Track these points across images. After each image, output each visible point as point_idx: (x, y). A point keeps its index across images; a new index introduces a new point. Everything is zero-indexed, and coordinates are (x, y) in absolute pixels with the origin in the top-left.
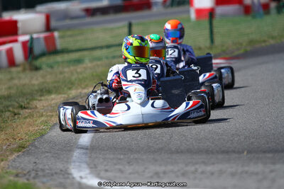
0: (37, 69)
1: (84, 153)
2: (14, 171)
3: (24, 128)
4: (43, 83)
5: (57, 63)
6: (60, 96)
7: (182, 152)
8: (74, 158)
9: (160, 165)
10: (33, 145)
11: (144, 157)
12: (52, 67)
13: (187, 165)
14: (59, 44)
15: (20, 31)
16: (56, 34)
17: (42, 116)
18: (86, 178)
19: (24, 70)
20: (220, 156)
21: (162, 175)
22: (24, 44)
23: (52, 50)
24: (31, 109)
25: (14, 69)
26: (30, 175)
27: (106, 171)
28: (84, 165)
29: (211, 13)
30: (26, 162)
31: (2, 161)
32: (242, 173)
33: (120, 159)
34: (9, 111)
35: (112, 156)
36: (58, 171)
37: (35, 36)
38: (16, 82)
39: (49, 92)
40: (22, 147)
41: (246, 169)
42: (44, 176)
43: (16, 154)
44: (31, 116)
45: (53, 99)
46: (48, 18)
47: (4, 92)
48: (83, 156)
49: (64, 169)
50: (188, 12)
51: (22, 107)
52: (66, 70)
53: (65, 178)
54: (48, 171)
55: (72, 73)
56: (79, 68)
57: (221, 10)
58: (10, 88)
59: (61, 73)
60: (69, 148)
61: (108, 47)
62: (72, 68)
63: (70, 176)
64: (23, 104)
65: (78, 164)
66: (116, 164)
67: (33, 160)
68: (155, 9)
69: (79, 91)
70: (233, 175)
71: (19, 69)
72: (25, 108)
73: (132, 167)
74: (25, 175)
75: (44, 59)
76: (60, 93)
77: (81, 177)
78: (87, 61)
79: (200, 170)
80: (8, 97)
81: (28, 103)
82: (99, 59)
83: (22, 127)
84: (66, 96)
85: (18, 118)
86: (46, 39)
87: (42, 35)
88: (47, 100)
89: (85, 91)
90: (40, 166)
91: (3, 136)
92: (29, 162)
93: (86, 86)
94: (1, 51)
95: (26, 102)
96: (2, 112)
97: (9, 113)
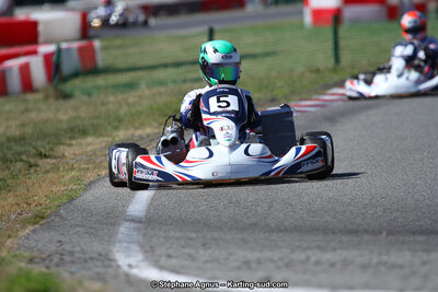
0: (66, 96)
1: (135, 229)
2: (27, 254)
3: (43, 188)
4: (75, 118)
5: (98, 88)
6: (101, 139)
7: (286, 230)
8: (120, 235)
9: (253, 250)
10: (56, 214)
11: (228, 237)
12: (89, 95)
13: (293, 251)
14: (102, 59)
15: (41, 39)
16: (97, 44)
17: (72, 169)
18: (137, 267)
19: (46, 98)
20: (345, 238)
21: (254, 265)
22: (47, 58)
23: (89, 68)
24: (56, 158)
25: (30, 97)
26: (51, 260)
27: (169, 256)
28: (135, 247)
29: (336, 16)
30: (46, 241)
31: (9, 237)
32: (378, 264)
33: (191, 239)
34: (21, 160)
35: (178, 234)
36: (96, 255)
37: (64, 46)
38: (33, 115)
39: (84, 133)
40: (39, 217)
41: (384, 258)
42: (73, 262)
43: (31, 228)
44: (55, 169)
45: (89, 144)
46: (85, 18)
47: (15, 132)
48: (134, 233)
49: (103, 253)
50: (301, 13)
51: (41, 155)
52: (111, 99)
53: (105, 267)
54: (78, 255)
55: (120, 105)
56: (132, 97)
57: (351, 12)
58: (23, 125)
59: (103, 104)
60: (112, 220)
61: (178, 65)
62: (120, 97)
63: (114, 264)
64: (43, 150)
65: (126, 245)
66: (183, 247)
67: (58, 237)
68: (250, 9)
69: (131, 132)
70: (364, 267)
71: (39, 96)
72: (45, 156)
73: (209, 251)
74: (44, 260)
75: (77, 82)
76: (101, 135)
77: (130, 266)
78: (143, 86)
79: (313, 259)
80: (21, 139)
81: (51, 149)
82: (162, 83)
83: (40, 186)
84: (110, 139)
85: (36, 171)
86: (81, 50)
87: (75, 45)
88: (80, 144)
89: (139, 132)
90: (68, 248)
91: (11, 200)
92: (51, 241)
93: (142, 126)
94: (10, 68)
95: (47, 148)
96: (11, 161)
97: (21, 164)
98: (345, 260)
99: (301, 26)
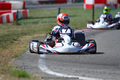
0: (19, 24)
1: (43, 61)
2: (16, 66)
4: (23, 30)
7: (85, 63)
8: (39, 62)
9: (77, 68)
10: (21, 56)
11: (69, 64)
12: (25, 24)
13: (89, 69)
14: (29, 15)
15: (12, 8)
16: (28, 11)
17: (23, 44)
18: (47, 70)
19: (14, 25)
20: (102, 66)
21: (79, 72)
22: (14, 14)
23: (25, 17)
24: (18, 41)
25: (9, 24)
26: (22, 68)
27: (55, 68)
28: (44, 66)
29: (93, 6)
30: (19, 63)
31: (9, 61)
32: (113, 73)
33: (59, 64)
35: (55, 63)
36: (34, 67)
37: (19, 11)
38: (11, 29)
39: (26, 34)
40: (16, 56)
41: (115, 72)
42: (28, 69)
43: (14, 59)
44: (18, 44)
45: (27, 38)
46: (24, 3)
47: (6, 33)
48: (43, 62)
49: (36, 66)
50: (83, 5)
51: (14, 40)
52: (32, 26)
54: (29, 67)
55: (35, 28)
56: (38, 26)
57: (97, 6)
58: (8, 31)
60: (37, 58)
61: (49, 17)
62: (35, 25)
63: (40, 70)
64: (15, 39)
65: (41, 65)
66: (58, 66)
67: (22, 62)
68: (68, 3)
69: (38, 35)
70: (110, 74)
71: (11, 24)
72: (16, 40)
73: (65, 68)
74: (20, 68)
75: (22, 21)
76: (30, 35)
77: (44, 70)
78: (40, 23)
79: (95, 71)
80: (8, 35)
81: (17, 38)
82: (46, 22)
83: (15, 48)
84: (33, 36)
85: (13, 44)
86: (23, 12)
87: (22, 11)
88: (25, 37)
89: (41, 35)
90: (26, 65)
91: (8, 51)
92: (21, 63)
93: (41, 33)
94: (4, 16)
95: (16, 38)
96: (6, 41)
97: (9, 42)
98: (104, 72)
99: (83, 9)
